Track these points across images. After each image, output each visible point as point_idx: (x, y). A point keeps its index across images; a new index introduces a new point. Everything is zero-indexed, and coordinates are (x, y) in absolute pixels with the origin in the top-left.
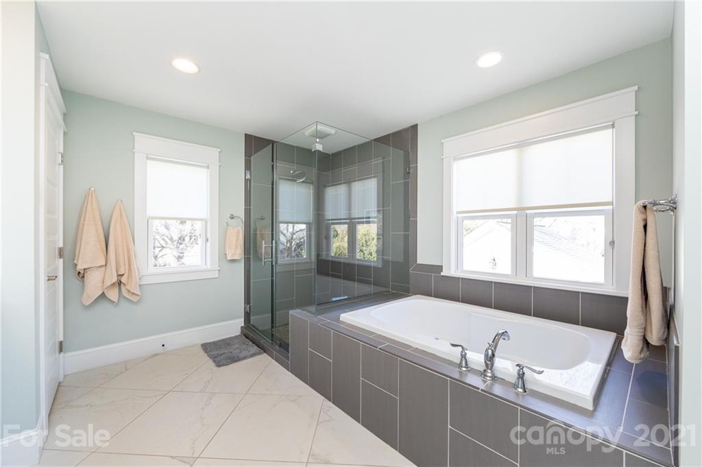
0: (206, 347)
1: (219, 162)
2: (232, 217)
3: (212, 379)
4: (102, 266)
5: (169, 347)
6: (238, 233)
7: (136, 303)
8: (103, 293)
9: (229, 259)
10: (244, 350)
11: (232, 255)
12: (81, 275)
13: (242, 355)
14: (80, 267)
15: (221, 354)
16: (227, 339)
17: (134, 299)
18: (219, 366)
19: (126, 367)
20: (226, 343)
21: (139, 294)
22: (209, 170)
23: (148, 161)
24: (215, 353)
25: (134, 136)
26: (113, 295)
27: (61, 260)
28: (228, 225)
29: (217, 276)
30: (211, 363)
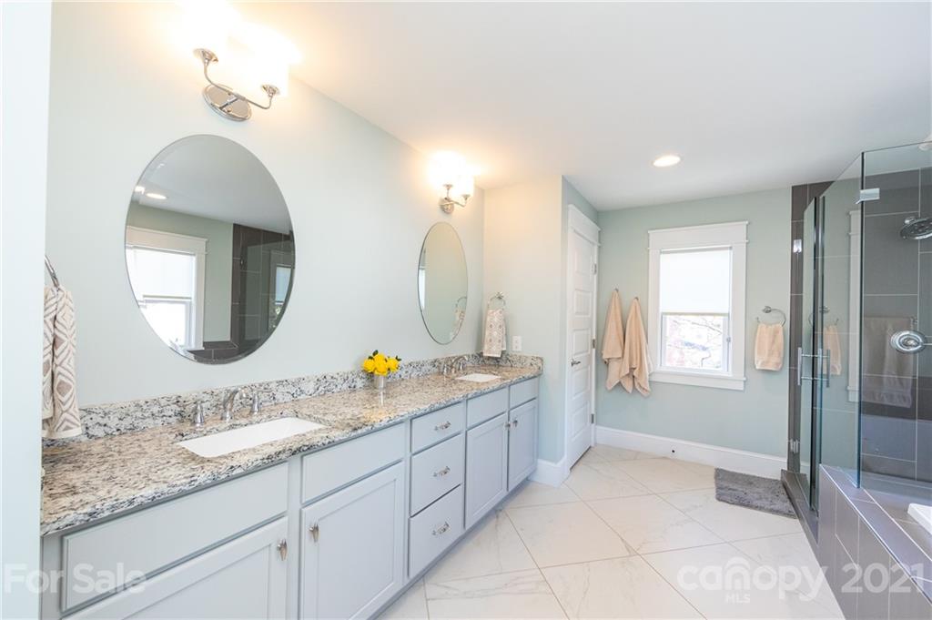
0: (720, 474)
1: (747, 238)
2: (768, 311)
3: (701, 506)
4: (619, 358)
5: (679, 455)
6: (776, 332)
7: (646, 398)
8: (620, 383)
9: (757, 367)
10: (767, 499)
11: (762, 364)
12: (607, 364)
13: (759, 503)
14: (605, 356)
15: (730, 489)
16: (754, 477)
17: (644, 393)
18: (719, 499)
19: (635, 456)
20: (749, 481)
21: (649, 389)
22: (732, 251)
23: (662, 256)
24: (725, 484)
25: (648, 235)
26: (628, 385)
27: (594, 350)
28: (759, 322)
29: (742, 389)
30: (713, 492)
